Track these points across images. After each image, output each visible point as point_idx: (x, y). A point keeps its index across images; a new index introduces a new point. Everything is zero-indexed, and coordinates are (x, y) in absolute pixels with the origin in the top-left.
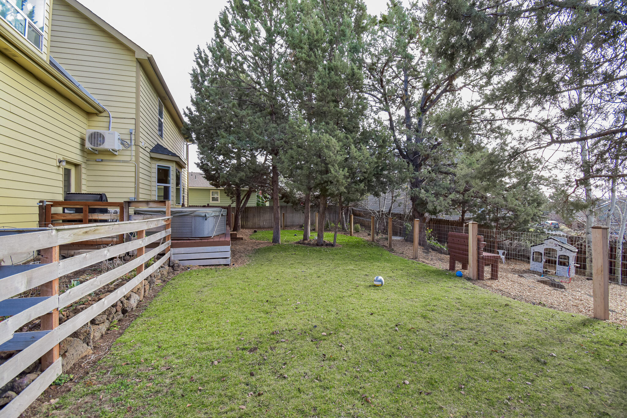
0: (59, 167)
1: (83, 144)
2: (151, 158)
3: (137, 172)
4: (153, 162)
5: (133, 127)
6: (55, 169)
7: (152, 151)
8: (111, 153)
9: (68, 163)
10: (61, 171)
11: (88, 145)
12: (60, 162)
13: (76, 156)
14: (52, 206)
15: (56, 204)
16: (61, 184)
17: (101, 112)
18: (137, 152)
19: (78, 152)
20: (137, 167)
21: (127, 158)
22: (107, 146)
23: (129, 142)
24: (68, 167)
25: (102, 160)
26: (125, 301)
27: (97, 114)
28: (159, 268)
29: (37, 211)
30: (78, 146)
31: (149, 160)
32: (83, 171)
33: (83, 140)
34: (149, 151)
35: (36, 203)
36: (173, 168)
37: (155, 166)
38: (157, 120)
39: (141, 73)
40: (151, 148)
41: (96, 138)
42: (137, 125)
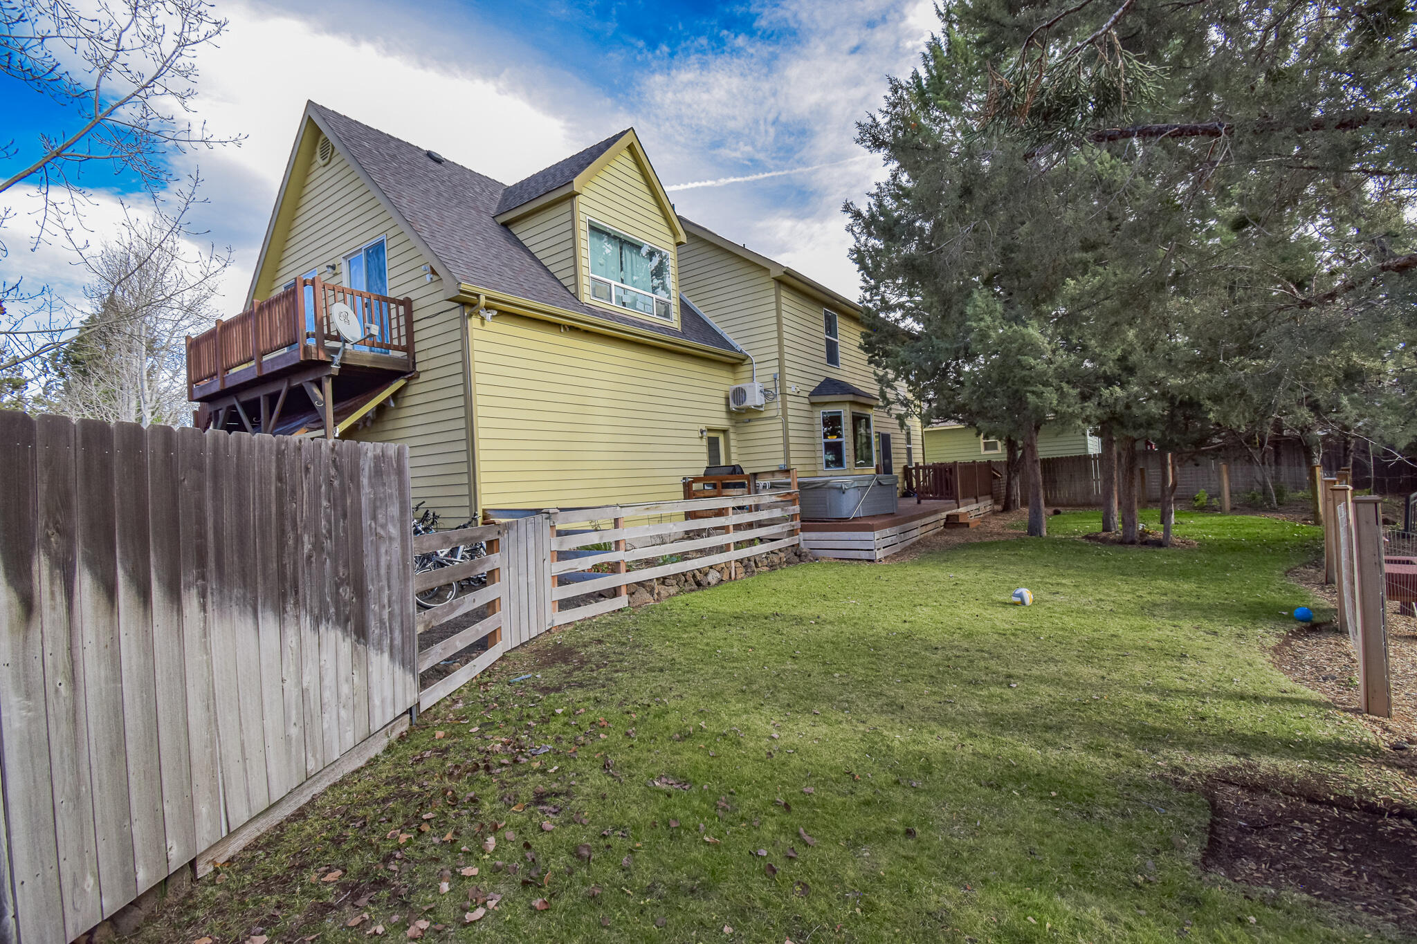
0: (701, 438)
1: (728, 405)
2: (812, 404)
3: (786, 430)
4: (817, 409)
5: (776, 370)
6: (698, 441)
7: (812, 394)
8: (756, 410)
9: (709, 430)
10: (705, 442)
11: (733, 406)
12: (702, 432)
13: (721, 421)
14: (693, 482)
15: (696, 480)
16: (706, 457)
17: (744, 360)
18: (784, 402)
19: (724, 415)
20: (785, 424)
21: (773, 413)
22: (749, 403)
23: (774, 391)
24: (712, 435)
25: (750, 420)
26: (698, 574)
27: (741, 364)
28: (768, 553)
29: (681, 488)
30: (723, 408)
31: (808, 407)
32: (732, 436)
33: (727, 399)
34: (807, 395)
35: (680, 480)
36: (846, 413)
37: (819, 414)
38: (824, 343)
39: (783, 293)
40: (812, 389)
41: (739, 394)
42: (781, 366)
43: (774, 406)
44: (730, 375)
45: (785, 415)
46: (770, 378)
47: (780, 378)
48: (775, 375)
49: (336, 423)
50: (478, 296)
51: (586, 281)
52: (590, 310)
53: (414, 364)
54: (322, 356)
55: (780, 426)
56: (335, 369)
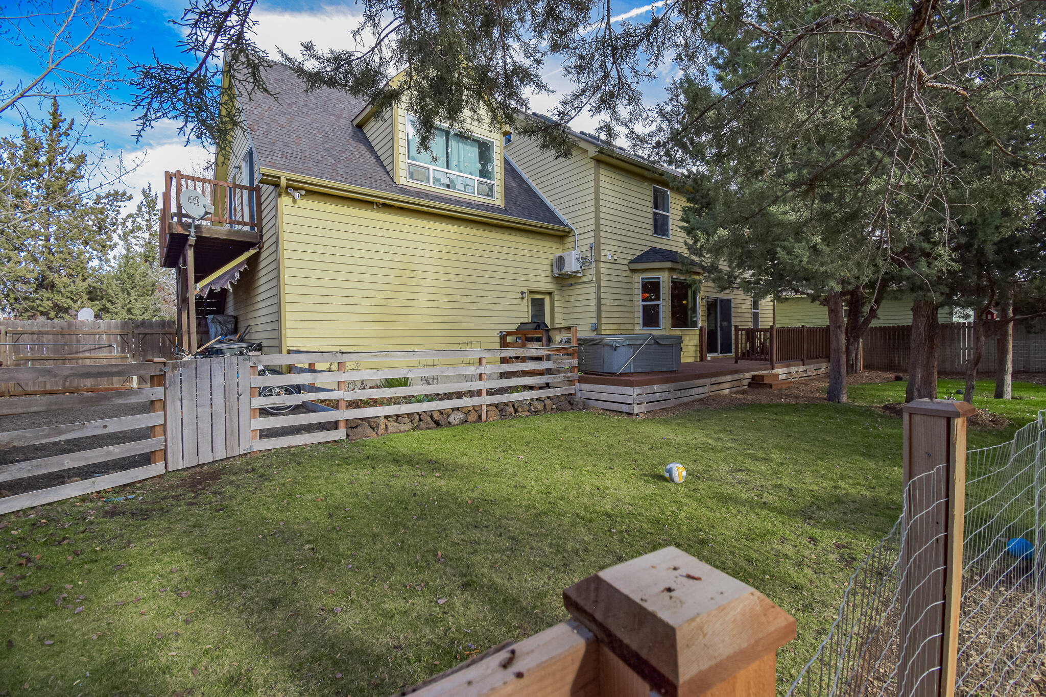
0: (522, 298)
1: (552, 271)
2: (632, 271)
3: (598, 293)
4: (636, 275)
5: (593, 241)
6: (518, 301)
7: (632, 262)
8: (574, 276)
9: (531, 292)
10: (526, 302)
11: (556, 272)
12: (522, 293)
13: (545, 284)
14: (507, 335)
15: (509, 333)
17: (569, 233)
18: (599, 269)
19: (549, 280)
20: (599, 288)
21: (589, 278)
22: (567, 269)
23: (589, 259)
24: (538, 296)
25: (572, 285)
26: (438, 414)
27: (567, 236)
28: (532, 400)
29: (498, 339)
30: (549, 274)
31: (629, 274)
32: (556, 298)
33: (552, 265)
34: (626, 262)
35: (497, 333)
36: (665, 279)
37: (638, 280)
38: (652, 216)
39: (602, 171)
40: (633, 257)
41: (560, 261)
42: (597, 237)
43: (590, 272)
44: (559, 246)
45: (598, 280)
46: (588, 247)
47: (596, 247)
48: (591, 244)
49: (198, 280)
50: (279, 178)
51: (402, 165)
52: (403, 190)
53: (261, 236)
54: (180, 230)
55: (594, 290)
56: (192, 240)
